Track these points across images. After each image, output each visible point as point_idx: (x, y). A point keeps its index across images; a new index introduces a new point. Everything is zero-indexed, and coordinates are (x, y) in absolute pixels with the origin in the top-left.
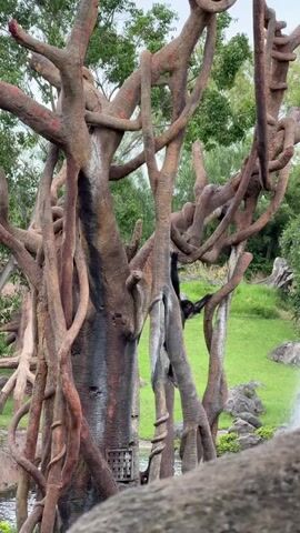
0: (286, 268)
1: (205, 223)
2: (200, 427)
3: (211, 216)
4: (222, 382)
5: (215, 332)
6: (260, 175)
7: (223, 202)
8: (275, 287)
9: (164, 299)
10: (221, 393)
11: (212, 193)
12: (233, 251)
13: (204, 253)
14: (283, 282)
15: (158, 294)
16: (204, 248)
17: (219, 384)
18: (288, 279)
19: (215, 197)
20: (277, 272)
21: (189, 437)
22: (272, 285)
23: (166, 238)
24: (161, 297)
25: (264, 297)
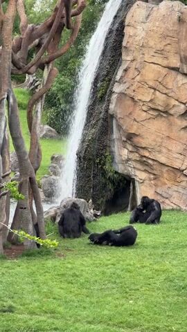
0: (35, 78)
1: (29, 49)
2: (30, 178)
3: (32, 45)
4: (39, 150)
5: (34, 118)
6: (65, 18)
7: (40, 36)
8: (27, 90)
9: (8, 98)
10: (38, 157)
11: (33, 30)
12: (46, 67)
13: (29, 68)
14: (33, 87)
15: (4, 94)
16: (29, 65)
17: (37, 151)
18: (36, 84)
19: (34, 32)
20: (29, 80)
21: (24, 184)
22: (26, 88)
23: (9, 59)
24: (6, 96)
25: (22, 96)
